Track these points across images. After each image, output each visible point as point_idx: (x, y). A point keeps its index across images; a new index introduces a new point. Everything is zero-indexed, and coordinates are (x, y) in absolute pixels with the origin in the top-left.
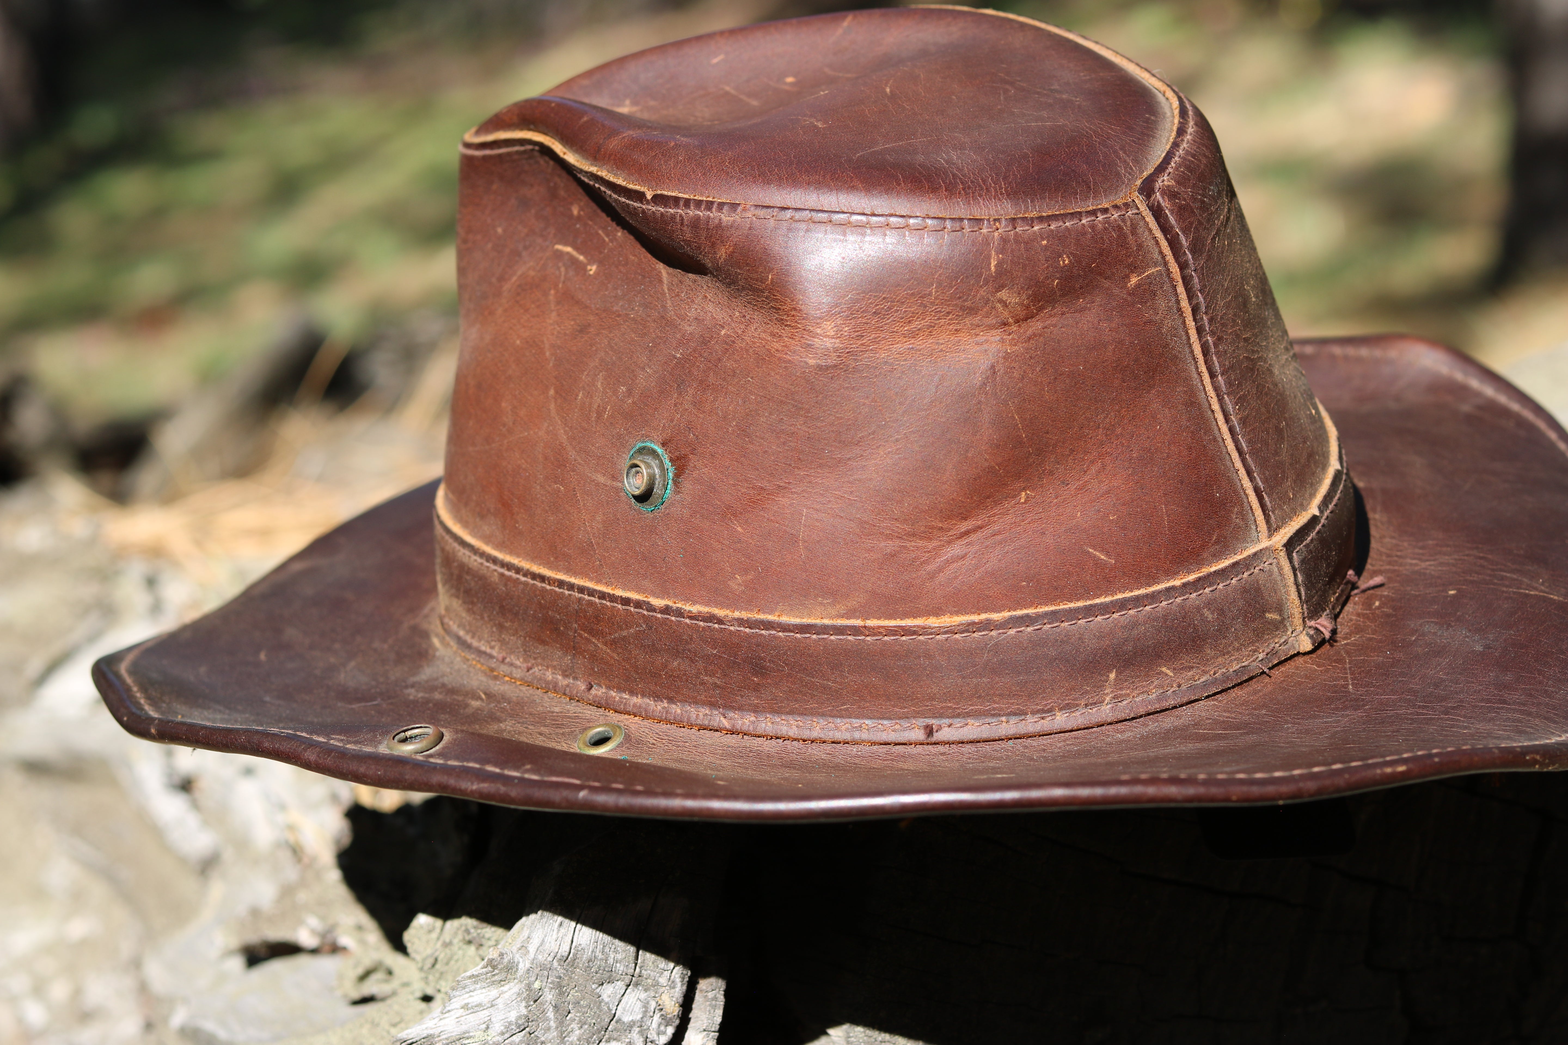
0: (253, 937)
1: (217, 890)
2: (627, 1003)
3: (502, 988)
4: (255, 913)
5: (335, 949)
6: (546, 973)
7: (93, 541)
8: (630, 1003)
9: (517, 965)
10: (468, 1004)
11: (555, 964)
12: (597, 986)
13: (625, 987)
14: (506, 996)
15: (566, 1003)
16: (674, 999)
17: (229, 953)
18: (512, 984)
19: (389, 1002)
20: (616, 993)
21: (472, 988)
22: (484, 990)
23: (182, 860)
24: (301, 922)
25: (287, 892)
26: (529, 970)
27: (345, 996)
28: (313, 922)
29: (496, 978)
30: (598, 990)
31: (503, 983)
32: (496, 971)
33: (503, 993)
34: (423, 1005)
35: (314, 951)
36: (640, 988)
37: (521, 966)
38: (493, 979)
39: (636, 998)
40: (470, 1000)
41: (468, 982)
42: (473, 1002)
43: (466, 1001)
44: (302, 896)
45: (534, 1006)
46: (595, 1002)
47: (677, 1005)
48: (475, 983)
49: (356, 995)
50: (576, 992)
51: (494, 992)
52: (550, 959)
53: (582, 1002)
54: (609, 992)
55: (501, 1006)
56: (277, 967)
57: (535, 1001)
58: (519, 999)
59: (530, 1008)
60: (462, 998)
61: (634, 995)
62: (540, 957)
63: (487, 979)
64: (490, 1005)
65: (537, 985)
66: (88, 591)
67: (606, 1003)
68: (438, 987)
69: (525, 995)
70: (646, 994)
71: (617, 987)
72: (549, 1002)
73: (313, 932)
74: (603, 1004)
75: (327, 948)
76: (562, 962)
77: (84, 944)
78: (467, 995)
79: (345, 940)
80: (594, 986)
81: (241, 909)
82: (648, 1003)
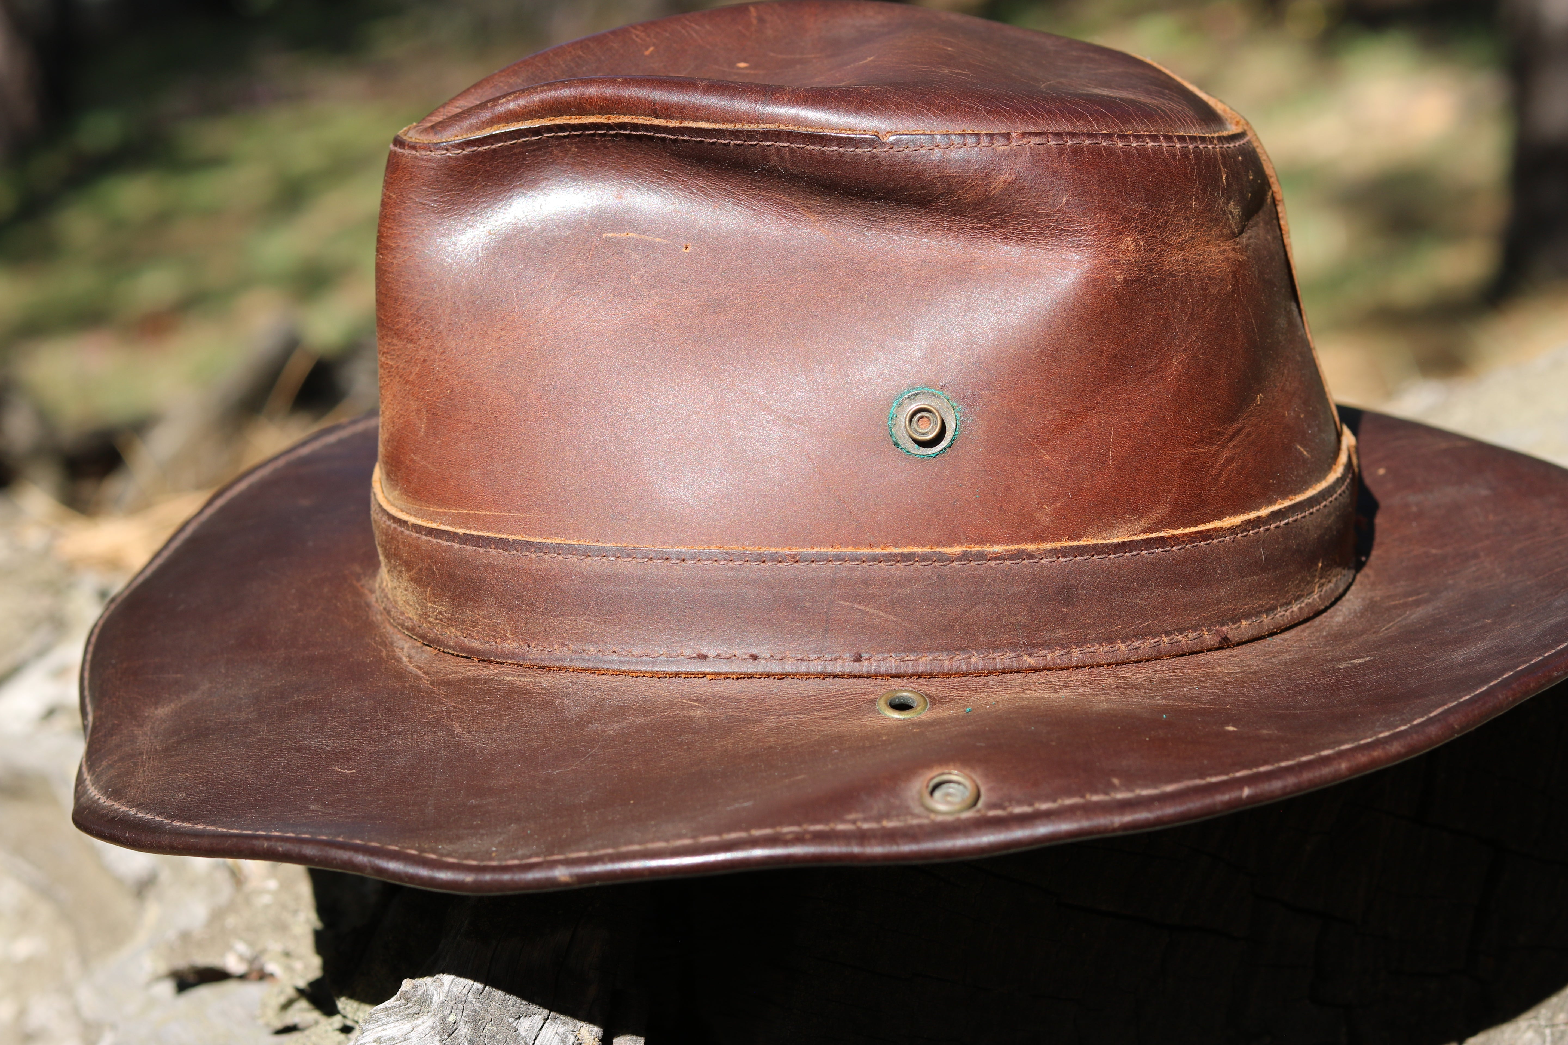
0: (182, 963)
1: (153, 911)
2: (545, 1037)
3: (415, 1022)
4: (185, 937)
5: (263, 976)
6: (461, 1006)
7: (46, 552)
8: (547, 1037)
9: (431, 998)
10: (381, 1037)
11: (471, 996)
12: (513, 1019)
13: (542, 1022)
14: (420, 1029)
15: (481, 1037)
16: (593, 1033)
17: (158, 978)
18: (425, 1017)
19: (307, 1033)
20: (533, 1027)
21: (385, 1021)
22: (397, 1024)
23: (119, 881)
24: (229, 948)
25: (217, 916)
26: (443, 1003)
27: (267, 1025)
28: (241, 947)
29: (409, 1011)
30: (515, 1024)
31: (416, 1016)
32: (410, 1004)
33: (417, 1026)
34: (342, 1037)
35: (242, 977)
36: (559, 1022)
37: (435, 998)
38: (407, 1012)
39: (555, 1032)
40: (383, 1033)
41: (381, 1015)
42: (386, 1036)
43: (379, 1035)
44: (231, 921)
45: (449, 1040)
46: (512, 1036)
47: (596, 1039)
48: (389, 1015)
49: (279, 1024)
50: (492, 1025)
51: (407, 1026)
52: (465, 991)
53: (498, 1037)
54: (527, 1026)
55: (414, 1040)
56: (205, 993)
57: (450, 1035)
58: (432, 1033)
59: (444, 1042)
60: (375, 1031)
61: (551, 1029)
62: (455, 990)
63: (400, 1012)
64: (403, 1039)
65: (451, 1018)
66: (42, 603)
67: (523, 1038)
68: (356, 1018)
69: (439, 1029)
70: (564, 1028)
71: (534, 1021)
72: (464, 1036)
73: (241, 958)
74: (519, 1038)
75: (254, 975)
76: (478, 995)
77: (30, 964)
78: (380, 1028)
79: (272, 967)
80: (510, 1020)
81: (171, 934)
82: (566, 1037)
